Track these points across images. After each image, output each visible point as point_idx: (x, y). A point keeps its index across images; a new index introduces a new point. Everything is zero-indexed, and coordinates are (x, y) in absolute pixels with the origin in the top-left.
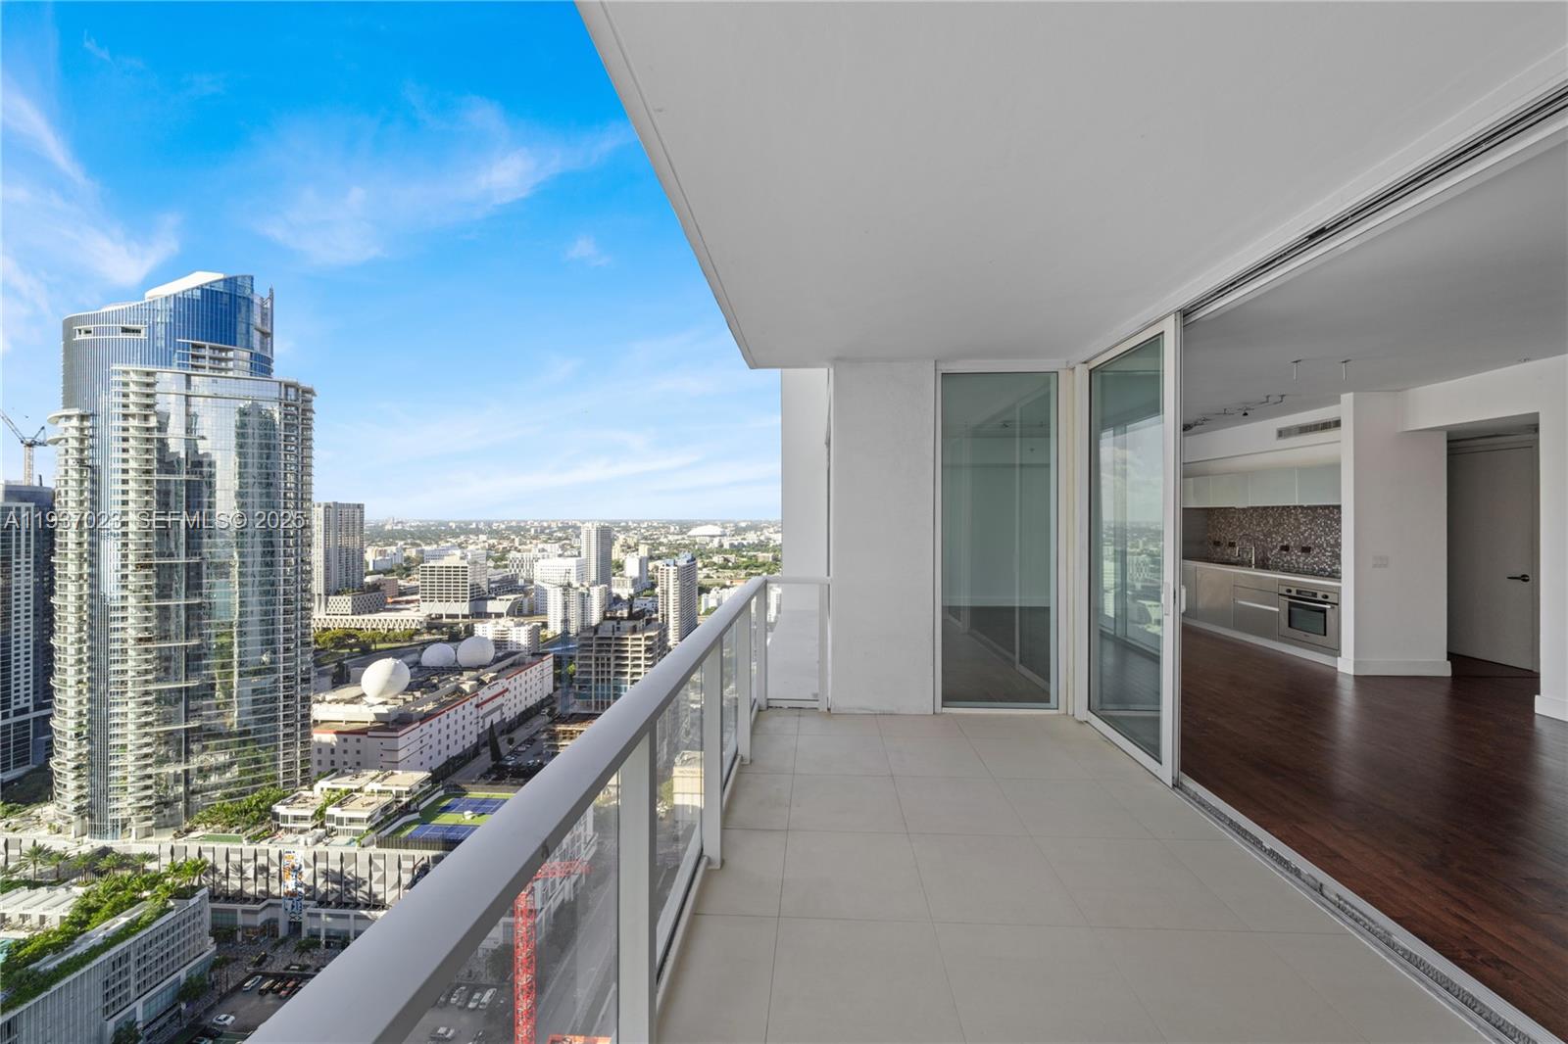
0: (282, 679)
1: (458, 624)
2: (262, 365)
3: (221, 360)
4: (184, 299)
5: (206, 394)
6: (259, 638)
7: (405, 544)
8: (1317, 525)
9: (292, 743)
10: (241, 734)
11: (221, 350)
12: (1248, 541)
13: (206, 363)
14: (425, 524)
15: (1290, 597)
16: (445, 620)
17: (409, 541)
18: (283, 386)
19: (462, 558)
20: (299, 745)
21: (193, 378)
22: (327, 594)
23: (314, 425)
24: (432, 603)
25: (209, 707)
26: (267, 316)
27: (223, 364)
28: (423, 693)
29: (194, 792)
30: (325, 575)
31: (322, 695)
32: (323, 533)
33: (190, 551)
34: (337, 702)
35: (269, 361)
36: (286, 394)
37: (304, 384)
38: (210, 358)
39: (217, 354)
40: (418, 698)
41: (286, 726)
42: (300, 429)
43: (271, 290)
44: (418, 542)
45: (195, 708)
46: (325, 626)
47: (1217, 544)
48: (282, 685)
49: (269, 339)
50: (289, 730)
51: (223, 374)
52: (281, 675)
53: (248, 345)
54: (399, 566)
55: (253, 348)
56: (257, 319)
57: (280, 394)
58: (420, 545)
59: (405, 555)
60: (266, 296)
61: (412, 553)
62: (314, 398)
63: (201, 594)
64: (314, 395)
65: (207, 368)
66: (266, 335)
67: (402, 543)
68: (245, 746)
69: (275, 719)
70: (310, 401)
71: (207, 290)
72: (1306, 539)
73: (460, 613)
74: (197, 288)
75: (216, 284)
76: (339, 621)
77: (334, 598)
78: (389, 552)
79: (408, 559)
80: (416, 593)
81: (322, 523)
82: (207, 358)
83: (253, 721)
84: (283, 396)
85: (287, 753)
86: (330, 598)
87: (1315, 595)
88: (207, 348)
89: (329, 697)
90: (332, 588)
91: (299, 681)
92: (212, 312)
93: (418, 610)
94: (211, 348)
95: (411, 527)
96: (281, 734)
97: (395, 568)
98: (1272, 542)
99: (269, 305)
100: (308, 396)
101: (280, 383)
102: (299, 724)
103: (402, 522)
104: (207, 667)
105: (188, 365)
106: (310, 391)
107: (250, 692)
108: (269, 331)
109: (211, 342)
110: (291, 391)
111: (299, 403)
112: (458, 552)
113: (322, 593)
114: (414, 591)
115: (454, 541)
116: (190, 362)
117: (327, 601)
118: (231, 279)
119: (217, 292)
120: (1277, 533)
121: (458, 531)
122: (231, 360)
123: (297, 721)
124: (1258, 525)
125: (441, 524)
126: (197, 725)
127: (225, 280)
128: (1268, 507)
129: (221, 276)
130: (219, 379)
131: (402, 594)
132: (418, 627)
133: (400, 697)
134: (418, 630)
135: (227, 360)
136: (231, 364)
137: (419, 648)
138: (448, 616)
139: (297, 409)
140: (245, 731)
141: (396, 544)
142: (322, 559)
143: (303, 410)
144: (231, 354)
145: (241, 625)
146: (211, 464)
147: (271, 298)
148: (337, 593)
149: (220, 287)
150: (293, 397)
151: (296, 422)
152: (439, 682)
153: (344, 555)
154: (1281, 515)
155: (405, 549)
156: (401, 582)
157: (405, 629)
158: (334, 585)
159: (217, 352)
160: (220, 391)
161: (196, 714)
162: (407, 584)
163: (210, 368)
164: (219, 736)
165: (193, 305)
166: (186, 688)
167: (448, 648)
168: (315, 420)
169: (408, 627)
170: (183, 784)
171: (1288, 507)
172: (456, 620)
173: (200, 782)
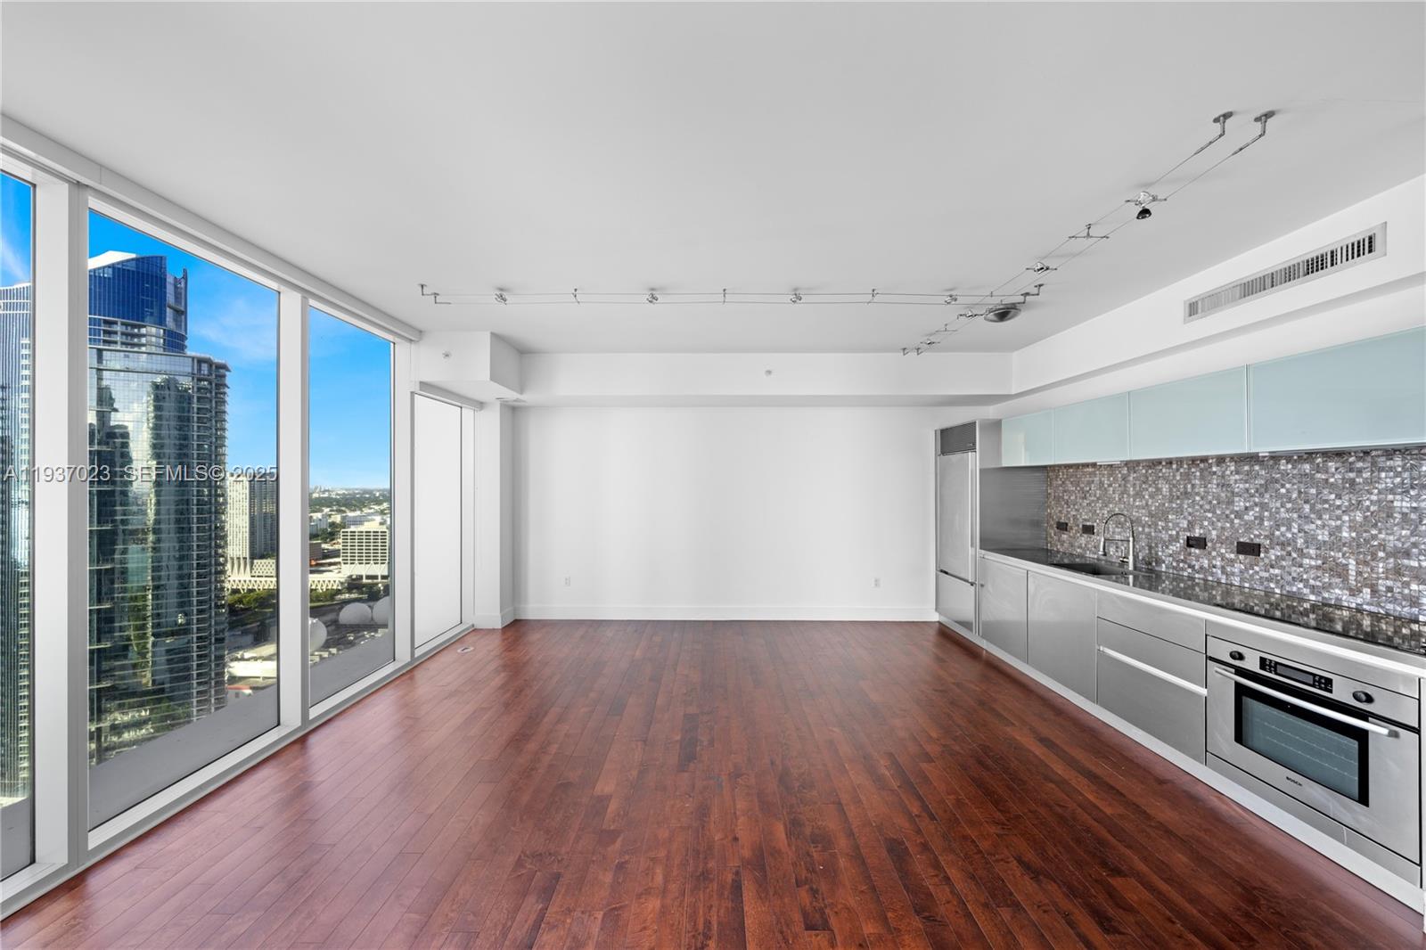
0: (195, 640)
1: (377, 584)
2: (175, 342)
3: (133, 336)
4: (95, 276)
5: (118, 367)
6: (176, 600)
7: (331, 511)
8: (1279, 496)
9: (206, 700)
10: (154, 692)
11: (134, 326)
12: (1119, 524)
13: (118, 338)
14: (351, 492)
15: (1241, 672)
16: (365, 581)
17: (335, 508)
18: (196, 361)
19: (381, 524)
20: (213, 701)
21: (104, 353)
22: (253, 557)
23: (227, 399)
24: (353, 566)
25: (123, 668)
26: (180, 295)
27: (136, 340)
28: (338, 650)
29: (107, 749)
30: (250, 540)
31: (241, 653)
32: (248, 500)
33: (102, 518)
34: (255, 659)
35: (183, 338)
36: (199, 370)
37: (217, 360)
38: (123, 334)
39: (129, 330)
40: (333, 654)
41: (199, 684)
42: (214, 402)
43: (185, 271)
44: (343, 508)
45: (108, 668)
46: (250, 587)
47: (1063, 527)
48: (195, 645)
49: (183, 317)
50: (202, 688)
51: (136, 349)
52: (195, 636)
53: (161, 321)
54: (324, 531)
55: (166, 326)
56: (170, 299)
57: (193, 369)
58: (345, 512)
59: (330, 521)
60: (179, 276)
61: (337, 518)
62: (227, 373)
63: (113, 560)
64: (228, 370)
65: (119, 343)
66: (180, 314)
67: (328, 509)
68: (159, 703)
69: (188, 678)
70: (224, 376)
71: (119, 269)
72: (1248, 527)
73: (379, 574)
74: (109, 267)
75: (128, 264)
76: (263, 582)
77: (259, 561)
78: (315, 518)
79: (333, 525)
80: (339, 556)
81: (247, 491)
82: (119, 333)
83: (168, 680)
84: (196, 372)
85: (201, 710)
86: (255, 561)
87: (1327, 684)
88: (119, 324)
89: (247, 655)
90: (257, 551)
91: (213, 640)
92: (124, 290)
93: (339, 572)
94: (123, 324)
95: (337, 494)
96: (195, 691)
97: (320, 533)
98: (1166, 529)
99: (183, 285)
100: (222, 371)
101: (193, 358)
102: (213, 682)
103: (328, 491)
104: (121, 629)
105: (99, 340)
106: (224, 367)
107: (164, 653)
108: (182, 309)
109: (123, 318)
110: (205, 367)
111: (213, 377)
112: (378, 519)
113: (248, 557)
114: (335, 554)
115: (376, 507)
116: (102, 337)
117: (252, 564)
118: (143, 258)
119: (128, 270)
120: (1179, 511)
121: (381, 498)
122: (144, 336)
123: (211, 679)
124: (1139, 495)
125: (365, 492)
126: (109, 685)
127: (137, 260)
128: (1159, 462)
129: (133, 256)
130: (131, 355)
131: (326, 556)
132: (340, 588)
133: (316, 653)
134: (339, 590)
135: (140, 336)
136: (143, 340)
137: (337, 607)
138: (368, 577)
139: (210, 383)
140: (160, 689)
141: (322, 511)
142: (248, 525)
143: (216, 385)
144: (143, 331)
145: (156, 588)
146: (125, 435)
147: (185, 277)
148: (262, 557)
149: (132, 267)
150: (206, 372)
151: (208, 395)
152: (355, 639)
153: (269, 521)
154: (1187, 477)
155: (330, 516)
156: (324, 546)
157: (327, 590)
158: (259, 549)
159: (129, 328)
160: (131, 365)
161: (109, 674)
162: (330, 548)
163: (123, 343)
164: (134, 694)
165: (105, 283)
166: (98, 649)
167: (364, 607)
168: (229, 393)
169: (330, 587)
170: (95, 741)
171: (1204, 460)
172: (375, 581)
173: (115, 739)
